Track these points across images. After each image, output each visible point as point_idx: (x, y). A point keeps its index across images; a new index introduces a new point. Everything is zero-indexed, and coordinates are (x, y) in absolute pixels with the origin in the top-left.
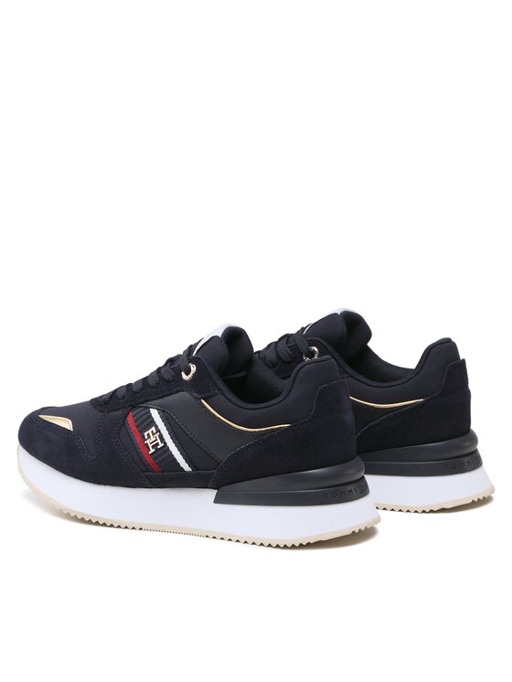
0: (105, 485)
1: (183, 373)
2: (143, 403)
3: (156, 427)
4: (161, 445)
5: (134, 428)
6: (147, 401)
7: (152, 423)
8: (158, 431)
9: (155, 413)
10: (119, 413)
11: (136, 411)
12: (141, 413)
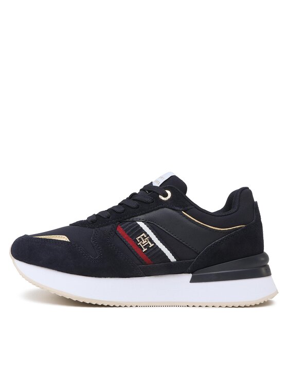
0: (105, 277)
1: (160, 196)
2: (129, 218)
3: (146, 233)
4: (151, 245)
5: (126, 236)
6: (134, 217)
7: (141, 231)
8: (148, 236)
9: (142, 224)
10: (110, 227)
11: (124, 225)
12: (130, 225)
